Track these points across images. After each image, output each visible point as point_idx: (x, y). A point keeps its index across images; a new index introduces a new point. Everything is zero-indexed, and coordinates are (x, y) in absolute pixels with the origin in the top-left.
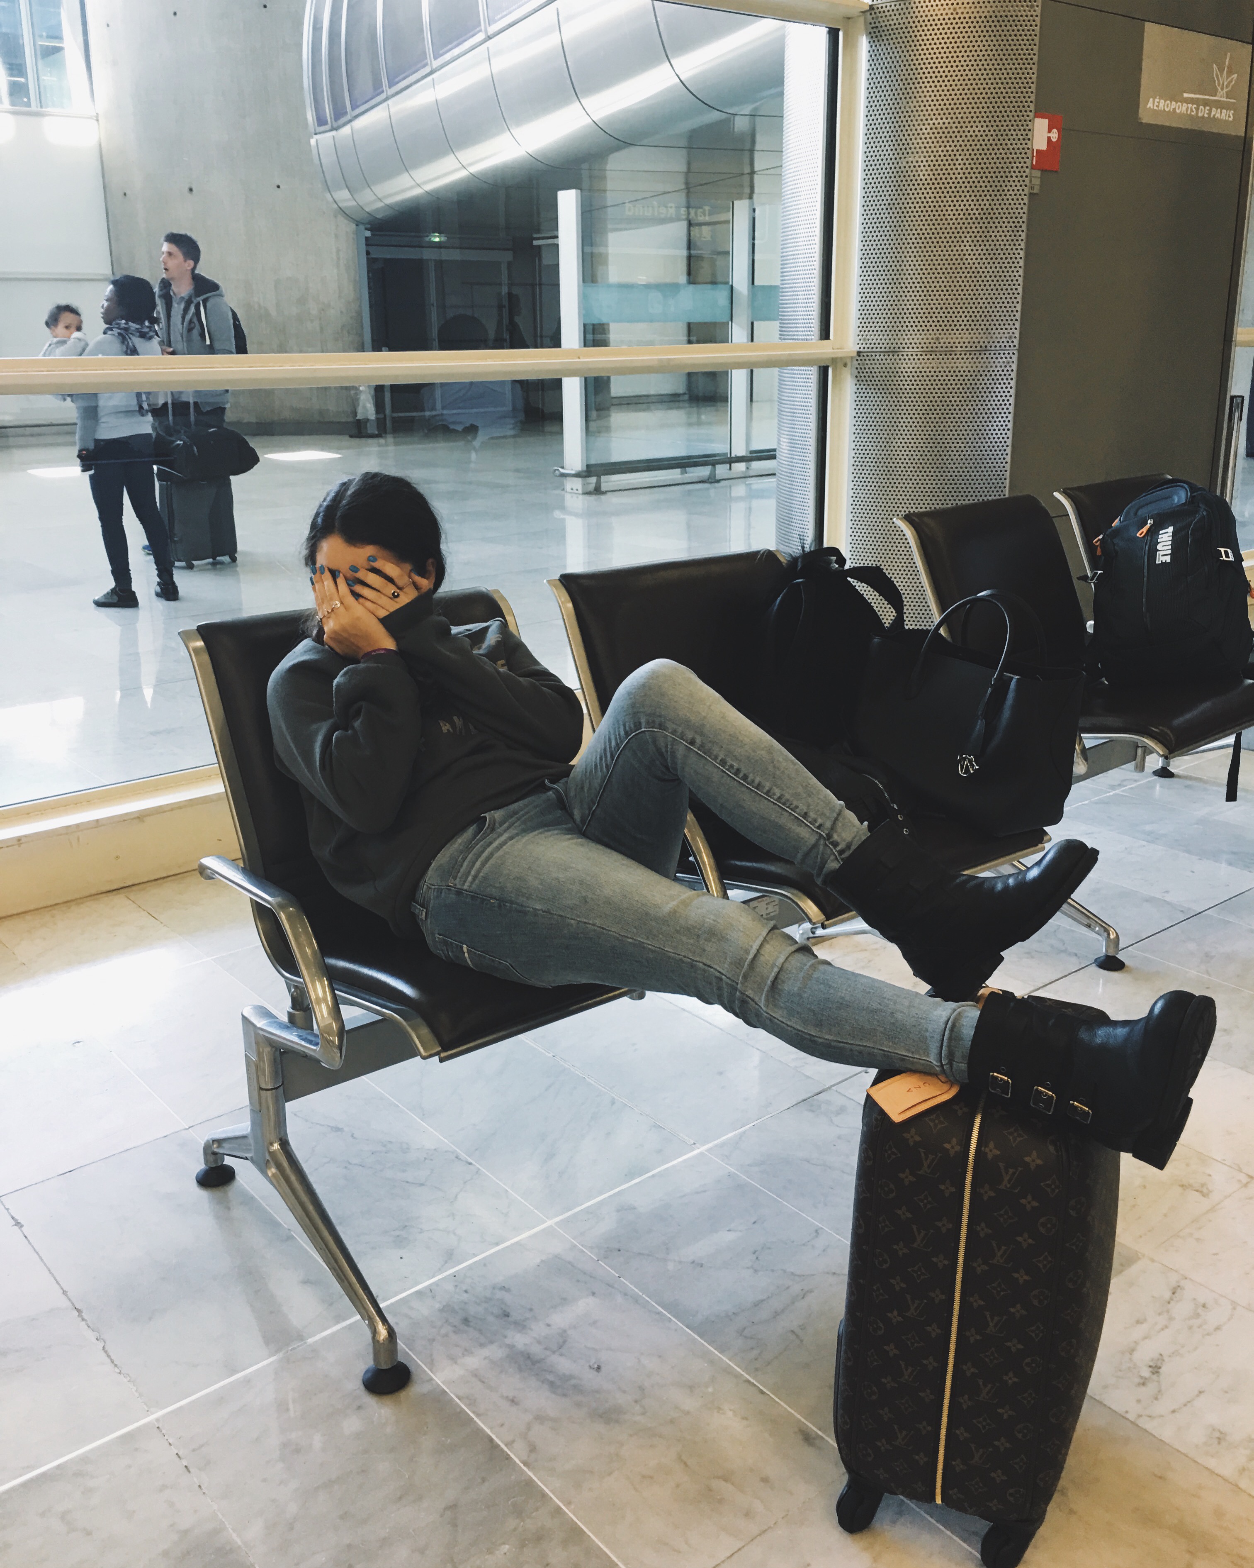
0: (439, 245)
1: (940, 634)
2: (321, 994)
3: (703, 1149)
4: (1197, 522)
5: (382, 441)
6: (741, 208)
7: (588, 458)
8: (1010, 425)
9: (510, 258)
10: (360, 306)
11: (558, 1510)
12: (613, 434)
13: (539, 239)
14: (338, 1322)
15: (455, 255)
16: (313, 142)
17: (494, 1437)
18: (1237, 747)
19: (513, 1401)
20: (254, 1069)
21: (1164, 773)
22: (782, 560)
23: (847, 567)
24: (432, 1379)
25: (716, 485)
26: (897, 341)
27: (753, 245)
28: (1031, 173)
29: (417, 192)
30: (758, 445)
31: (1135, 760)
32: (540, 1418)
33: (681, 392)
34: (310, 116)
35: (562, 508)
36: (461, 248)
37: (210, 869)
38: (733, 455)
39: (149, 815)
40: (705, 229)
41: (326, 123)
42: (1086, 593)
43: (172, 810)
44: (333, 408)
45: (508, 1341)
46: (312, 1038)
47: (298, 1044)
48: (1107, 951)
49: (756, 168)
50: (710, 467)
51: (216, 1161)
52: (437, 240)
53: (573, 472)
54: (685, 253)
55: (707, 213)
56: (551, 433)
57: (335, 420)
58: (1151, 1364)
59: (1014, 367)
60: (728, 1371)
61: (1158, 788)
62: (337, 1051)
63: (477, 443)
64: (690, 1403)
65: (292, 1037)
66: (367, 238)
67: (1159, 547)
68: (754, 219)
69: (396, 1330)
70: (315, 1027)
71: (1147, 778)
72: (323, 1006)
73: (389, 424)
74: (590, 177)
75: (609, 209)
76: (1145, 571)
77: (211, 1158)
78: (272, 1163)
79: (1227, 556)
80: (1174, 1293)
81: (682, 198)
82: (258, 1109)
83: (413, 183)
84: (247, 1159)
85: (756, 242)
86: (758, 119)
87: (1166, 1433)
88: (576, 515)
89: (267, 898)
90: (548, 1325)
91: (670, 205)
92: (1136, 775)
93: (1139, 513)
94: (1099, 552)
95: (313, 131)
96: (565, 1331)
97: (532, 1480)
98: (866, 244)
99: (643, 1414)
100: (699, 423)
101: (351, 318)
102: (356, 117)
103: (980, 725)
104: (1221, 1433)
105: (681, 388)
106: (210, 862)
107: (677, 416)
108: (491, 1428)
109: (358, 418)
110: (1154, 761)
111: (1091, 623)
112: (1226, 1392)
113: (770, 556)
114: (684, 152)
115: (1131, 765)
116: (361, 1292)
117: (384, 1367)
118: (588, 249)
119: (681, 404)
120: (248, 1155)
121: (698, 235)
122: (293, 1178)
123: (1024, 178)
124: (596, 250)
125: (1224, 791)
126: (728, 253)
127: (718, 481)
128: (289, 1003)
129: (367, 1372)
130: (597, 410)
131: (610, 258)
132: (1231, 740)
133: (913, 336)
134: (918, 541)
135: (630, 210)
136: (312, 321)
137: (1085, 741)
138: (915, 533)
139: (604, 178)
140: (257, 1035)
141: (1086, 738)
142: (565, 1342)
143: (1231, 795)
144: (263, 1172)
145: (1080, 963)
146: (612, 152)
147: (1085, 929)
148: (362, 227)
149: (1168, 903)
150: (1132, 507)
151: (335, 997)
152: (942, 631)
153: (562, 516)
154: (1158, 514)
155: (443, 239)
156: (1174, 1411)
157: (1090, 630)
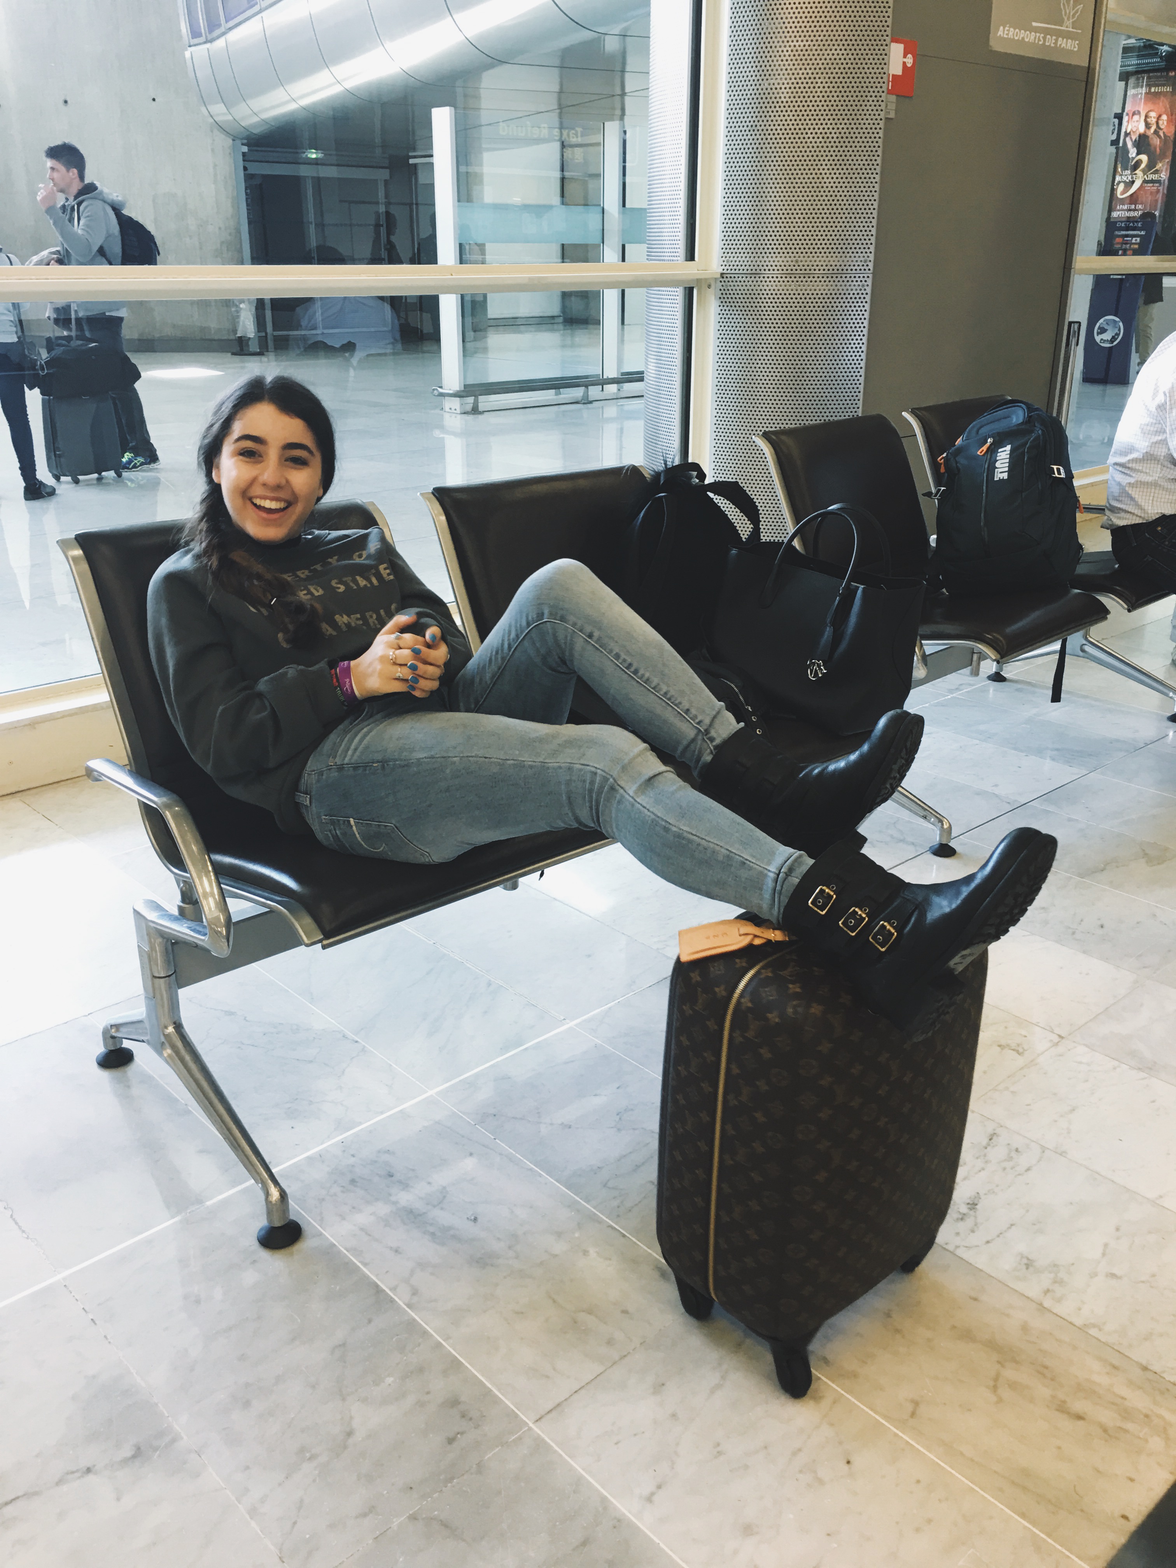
0: (316, 162)
1: (794, 548)
2: (208, 889)
3: (573, 1024)
4: (1034, 440)
5: (264, 359)
6: (612, 129)
7: (465, 378)
8: (864, 348)
9: (388, 177)
10: (239, 223)
11: (439, 1345)
12: (490, 355)
13: (415, 157)
14: (234, 1187)
15: (331, 172)
16: (187, 54)
17: (379, 1283)
18: (1062, 653)
19: (397, 1251)
20: (147, 959)
21: (998, 678)
22: (646, 475)
23: (707, 482)
24: (321, 1234)
25: (589, 406)
26: (758, 263)
27: (624, 168)
28: (886, 98)
29: (292, 107)
30: (631, 367)
31: (971, 665)
32: (422, 1265)
33: (555, 314)
34: (184, 28)
35: (441, 427)
36: (338, 165)
37: (97, 771)
38: (605, 377)
39: (38, 723)
40: (578, 151)
41: (200, 35)
42: (929, 509)
43: (63, 717)
44: (214, 324)
45: (393, 1199)
46: (201, 929)
47: (187, 935)
48: (940, 840)
49: (627, 90)
50: (582, 389)
51: (114, 1044)
52: (314, 156)
53: (451, 392)
54: (558, 174)
55: (579, 135)
56: (428, 352)
57: (216, 338)
58: (968, 1201)
59: (869, 290)
60: (594, 1218)
61: (991, 691)
62: (225, 940)
63: (355, 361)
64: (559, 1247)
65: (183, 930)
66: (244, 154)
67: (998, 464)
68: (624, 142)
69: (288, 1191)
70: (204, 920)
71: (982, 681)
72: (211, 900)
73: (271, 344)
74: (465, 96)
75: (483, 128)
76: (984, 488)
77: (110, 1041)
78: (167, 1045)
79: (1059, 473)
80: (990, 1140)
81: (554, 118)
82: (152, 996)
83: (289, 98)
84: (143, 1041)
85: (627, 164)
86: (628, 39)
87: (980, 1261)
88: (455, 434)
89: (153, 798)
90: (429, 1183)
91: (543, 125)
92: (973, 679)
93: (980, 432)
94: (942, 470)
95: (187, 43)
96: (444, 1188)
97: (414, 1320)
98: (730, 165)
99: (517, 1257)
100: (573, 346)
101: (230, 234)
102: (231, 29)
103: (828, 632)
104: (1028, 1259)
105: (554, 309)
106: (97, 765)
107: (549, 338)
108: (377, 1276)
109: (239, 335)
110: (989, 667)
111: (933, 537)
112: (1034, 1224)
113: (634, 471)
114: (556, 71)
115: (967, 671)
116: (253, 1158)
117: (277, 1224)
118: (463, 169)
119: (555, 326)
120: (145, 1038)
121: (570, 156)
122: (188, 1058)
123: (880, 103)
124: (470, 170)
125: (1050, 693)
126: (600, 175)
127: (591, 402)
128: (179, 897)
129: (261, 1230)
130: (475, 331)
131: (486, 179)
132: (1057, 646)
133: (774, 259)
134: (775, 456)
135: (503, 130)
136: (191, 237)
137: (925, 647)
138: (772, 450)
139: (477, 97)
140: (148, 927)
141: (927, 645)
142: (444, 1197)
143: (1056, 697)
144: (160, 1054)
145: (917, 851)
146: (488, 69)
147: (922, 820)
148: (238, 142)
149: (997, 796)
150: (973, 427)
151: (221, 891)
152: (796, 543)
153: (442, 436)
154: (999, 434)
155: (320, 155)
156: (988, 1242)
157: (933, 544)
